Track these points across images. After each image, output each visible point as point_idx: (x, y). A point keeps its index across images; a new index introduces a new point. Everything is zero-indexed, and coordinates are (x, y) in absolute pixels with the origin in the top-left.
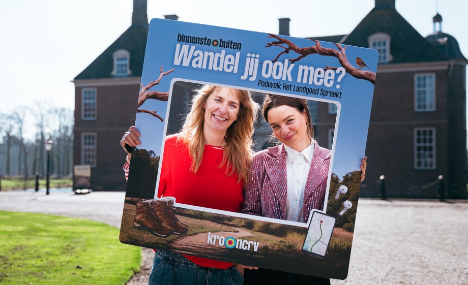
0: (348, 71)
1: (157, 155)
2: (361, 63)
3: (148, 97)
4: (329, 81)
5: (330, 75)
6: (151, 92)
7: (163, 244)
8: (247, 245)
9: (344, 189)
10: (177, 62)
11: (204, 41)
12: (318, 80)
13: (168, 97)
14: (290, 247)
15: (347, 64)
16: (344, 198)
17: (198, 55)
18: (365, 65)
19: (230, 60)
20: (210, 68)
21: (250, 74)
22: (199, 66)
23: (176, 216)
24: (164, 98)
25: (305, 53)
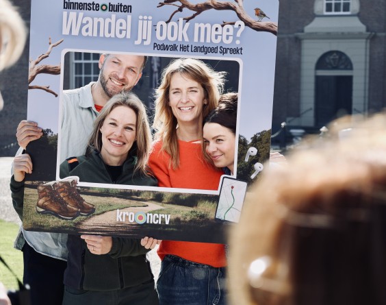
0: (248, 24)
1: (55, 133)
2: (260, 14)
3: (39, 72)
4: (228, 37)
5: (228, 30)
6: (41, 65)
7: (71, 227)
8: (158, 219)
9: (253, 151)
10: (66, 31)
11: (92, 6)
12: (216, 37)
13: (60, 70)
14: (202, 216)
15: (245, 17)
16: (254, 160)
17: (88, 22)
18: (265, 15)
19: (121, 25)
20: (101, 35)
21: (144, 38)
22: (90, 33)
23: (82, 196)
24: (56, 72)
25: (199, 9)
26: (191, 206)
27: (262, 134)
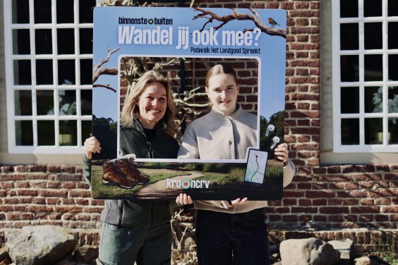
0: (263, 30)
1: (115, 121)
2: (273, 22)
3: (101, 73)
4: (248, 41)
5: (248, 35)
6: (102, 69)
7: (130, 194)
8: (200, 184)
9: (271, 128)
10: (121, 41)
11: (141, 21)
12: (240, 41)
13: (117, 71)
14: (234, 180)
15: (261, 25)
16: (272, 135)
17: (138, 33)
18: (276, 23)
19: (165, 34)
20: (149, 43)
21: (183, 44)
22: (140, 42)
23: (138, 169)
24: (114, 73)
25: (225, 20)
26: (225, 173)
27: (278, 114)
